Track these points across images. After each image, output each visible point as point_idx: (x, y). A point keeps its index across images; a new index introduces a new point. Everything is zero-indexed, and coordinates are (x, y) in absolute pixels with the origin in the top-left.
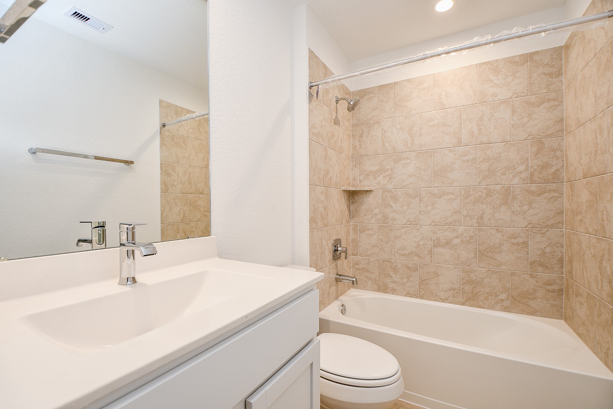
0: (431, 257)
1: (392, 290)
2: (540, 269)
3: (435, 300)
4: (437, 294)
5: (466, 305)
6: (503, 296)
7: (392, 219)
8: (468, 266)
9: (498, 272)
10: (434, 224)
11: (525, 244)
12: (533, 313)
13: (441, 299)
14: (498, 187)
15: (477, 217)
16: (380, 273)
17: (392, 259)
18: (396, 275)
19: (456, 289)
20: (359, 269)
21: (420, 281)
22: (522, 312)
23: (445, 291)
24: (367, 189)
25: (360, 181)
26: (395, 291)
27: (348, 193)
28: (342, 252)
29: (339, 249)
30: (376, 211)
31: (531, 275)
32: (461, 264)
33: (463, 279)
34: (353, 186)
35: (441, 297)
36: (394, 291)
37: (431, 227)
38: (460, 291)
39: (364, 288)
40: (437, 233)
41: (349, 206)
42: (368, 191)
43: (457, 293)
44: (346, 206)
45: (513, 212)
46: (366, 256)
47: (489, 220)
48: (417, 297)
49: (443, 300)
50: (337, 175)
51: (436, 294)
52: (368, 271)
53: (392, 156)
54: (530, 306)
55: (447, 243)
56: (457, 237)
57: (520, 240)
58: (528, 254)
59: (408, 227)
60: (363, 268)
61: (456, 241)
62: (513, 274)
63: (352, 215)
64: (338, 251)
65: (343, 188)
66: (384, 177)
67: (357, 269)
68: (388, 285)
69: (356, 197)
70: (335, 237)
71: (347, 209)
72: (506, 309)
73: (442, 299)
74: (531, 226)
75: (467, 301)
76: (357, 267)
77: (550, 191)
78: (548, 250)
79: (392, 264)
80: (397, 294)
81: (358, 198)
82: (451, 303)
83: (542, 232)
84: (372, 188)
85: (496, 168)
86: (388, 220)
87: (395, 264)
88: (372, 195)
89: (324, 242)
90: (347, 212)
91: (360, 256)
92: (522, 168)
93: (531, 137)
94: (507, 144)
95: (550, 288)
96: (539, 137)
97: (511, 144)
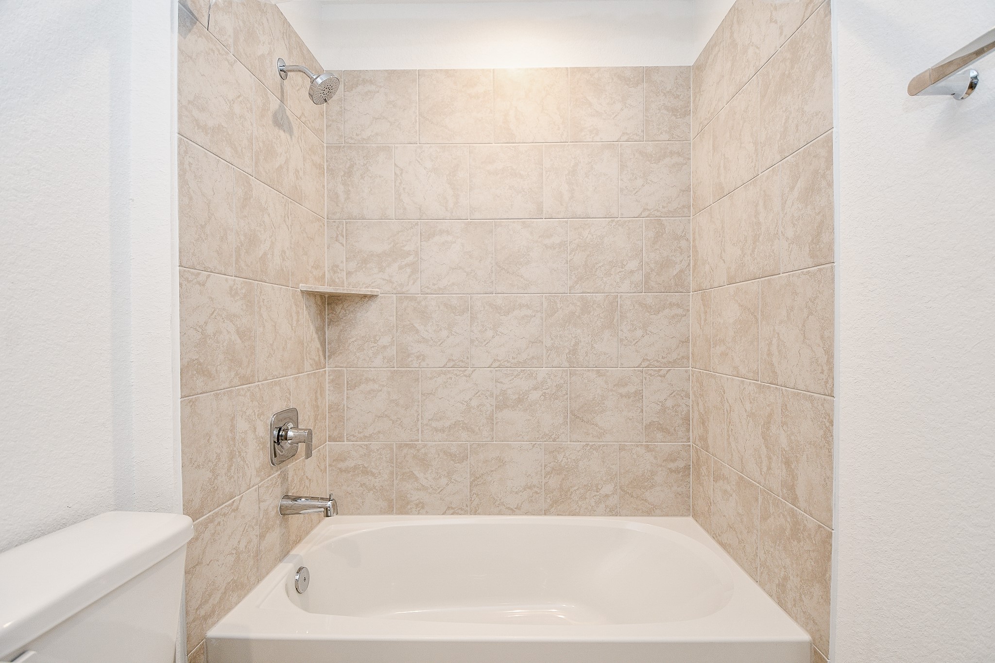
0: (492, 430)
1: (417, 505)
2: (659, 435)
3: (500, 513)
4: (502, 501)
5: (550, 514)
6: (608, 489)
7: (418, 357)
8: (554, 440)
9: (600, 446)
10: (497, 364)
11: (638, 395)
12: (650, 511)
13: (508, 508)
14: (600, 297)
15: (567, 351)
16: (392, 473)
17: (418, 441)
18: (425, 474)
19: (534, 486)
20: (347, 471)
21: (473, 479)
22: (636, 512)
23: (517, 493)
24: (363, 291)
25: (349, 274)
26: (423, 508)
27: (318, 298)
28: (297, 441)
29: (290, 434)
30: (385, 340)
31: (647, 446)
32: (542, 438)
33: (545, 466)
34: (332, 282)
35: (508, 506)
36: (421, 508)
37: (491, 372)
38: (541, 489)
39: (358, 511)
40: (501, 383)
41: (321, 331)
42: (365, 296)
43: (536, 492)
44: (312, 328)
45: (622, 340)
46: (361, 439)
47: (587, 355)
48: (466, 513)
49: (513, 511)
50: (284, 252)
51: (500, 500)
52: (366, 472)
53: (417, 224)
54: (646, 500)
55: (520, 401)
56: (535, 389)
57: (632, 389)
58: (642, 411)
59: (449, 371)
60: (355, 468)
61: (535, 395)
62: (622, 448)
63: (328, 349)
64: (286, 439)
65: (303, 287)
66: (400, 268)
67: (341, 470)
68: (409, 496)
69: (338, 309)
70: (279, 406)
71: (315, 336)
72: (613, 512)
73: (512, 509)
74: (646, 363)
75: (552, 506)
76: (342, 465)
77: (671, 305)
78: (669, 403)
79: (418, 450)
80: (427, 513)
81: (343, 311)
82: (526, 513)
83: (661, 373)
84: (376, 291)
85: (596, 263)
86: (410, 359)
87: (423, 450)
88: (374, 306)
89: (242, 425)
90: (317, 344)
91: (348, 440)
92: (633, 265)
93: (646, 213)
94: (613, 221)
95: (672, 466)
96: (658, 214)
97: (618, 221)
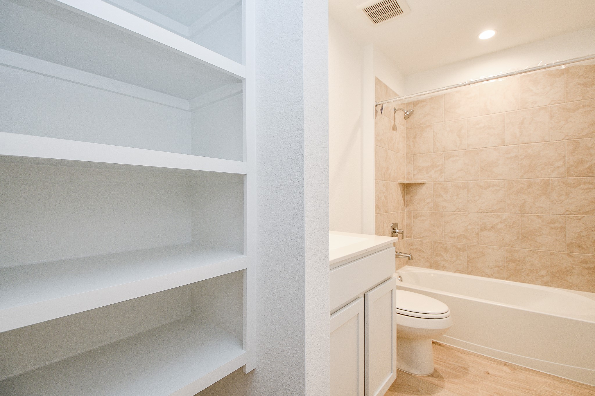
0: (478, 239)
1: (443, 267)
2: (577, 250)
3: (482, 276)
4: (483, 271)
5: (509, 280)
6: (543, 273)
7: (443, 207)
8: (512, 247)
9: (538, 252)
10: (481, 211)
11: (563, 229)
12: (570, 287)
13: (487, 274)
14: (538, 180)
15: (519, 206)
16: (432, 253)
17: (443, 241)
18: (446, 255)
19: (500, 266)
20: (413, 249)
21: (469, 259)
22: (560, 286)
23: (491, 268)
24: (420, 181)
25: (414, 175)
26: (445, 268)
27: (403, 185)
28: (399, 233)
29: (397, 231)
30: (429, 200)
31: (568, 254)
32: (505, 245)
33: (507, 258)
34: (408, 179)
35: (486, 273)
36: (444, 268)
37: (478, 214)
38: (504, 268)
39: (418, 265)
40: (483, 219)
41: (404, 197)
42: (420, 183)
43: (502, 269)
44: (401, 196)
45: (552, 201)
46: (419, 238)
47: (531, 208)
48: (465, 273)
49: (489, 276)
52: (421, 251)
53: (443, 154)
54: (567, 281)
55: (493, 228)
56: (501, 223)
57: (559, 225)
58: (565, 236)
59: (457, 214)
60: (416, 249)
61: (500, 226)
62: (552, 254)
63: (407, 203)
64: (395, 232)
65: (399, 182)
66: (435, 172)
67: (411, 249)
68: (439, 263)
69: (410, 189)
70: (393, 221)
71: (402, 198)
72: (546, 284)
73: (489, 275)
74: (568, 213)
75: (510, 276)
76: (411, 247)
77: (585, 183)
78: (584, 233)
79: (443, 245)
80: (447, 271)
81: (412, 189)
82: (496, 278)
83: (578, 218)
84: (425, 181)
85: (536, 164)
86: (439, 208)
87: (445, 245)
88: (424, 187)
90: (403, 202)
91: (414, 238)
92: (559, 164)
93: (567, 138)
94: (546, 143)
95: (586, 266)
96: (575, 137)
97: (549, 143)
